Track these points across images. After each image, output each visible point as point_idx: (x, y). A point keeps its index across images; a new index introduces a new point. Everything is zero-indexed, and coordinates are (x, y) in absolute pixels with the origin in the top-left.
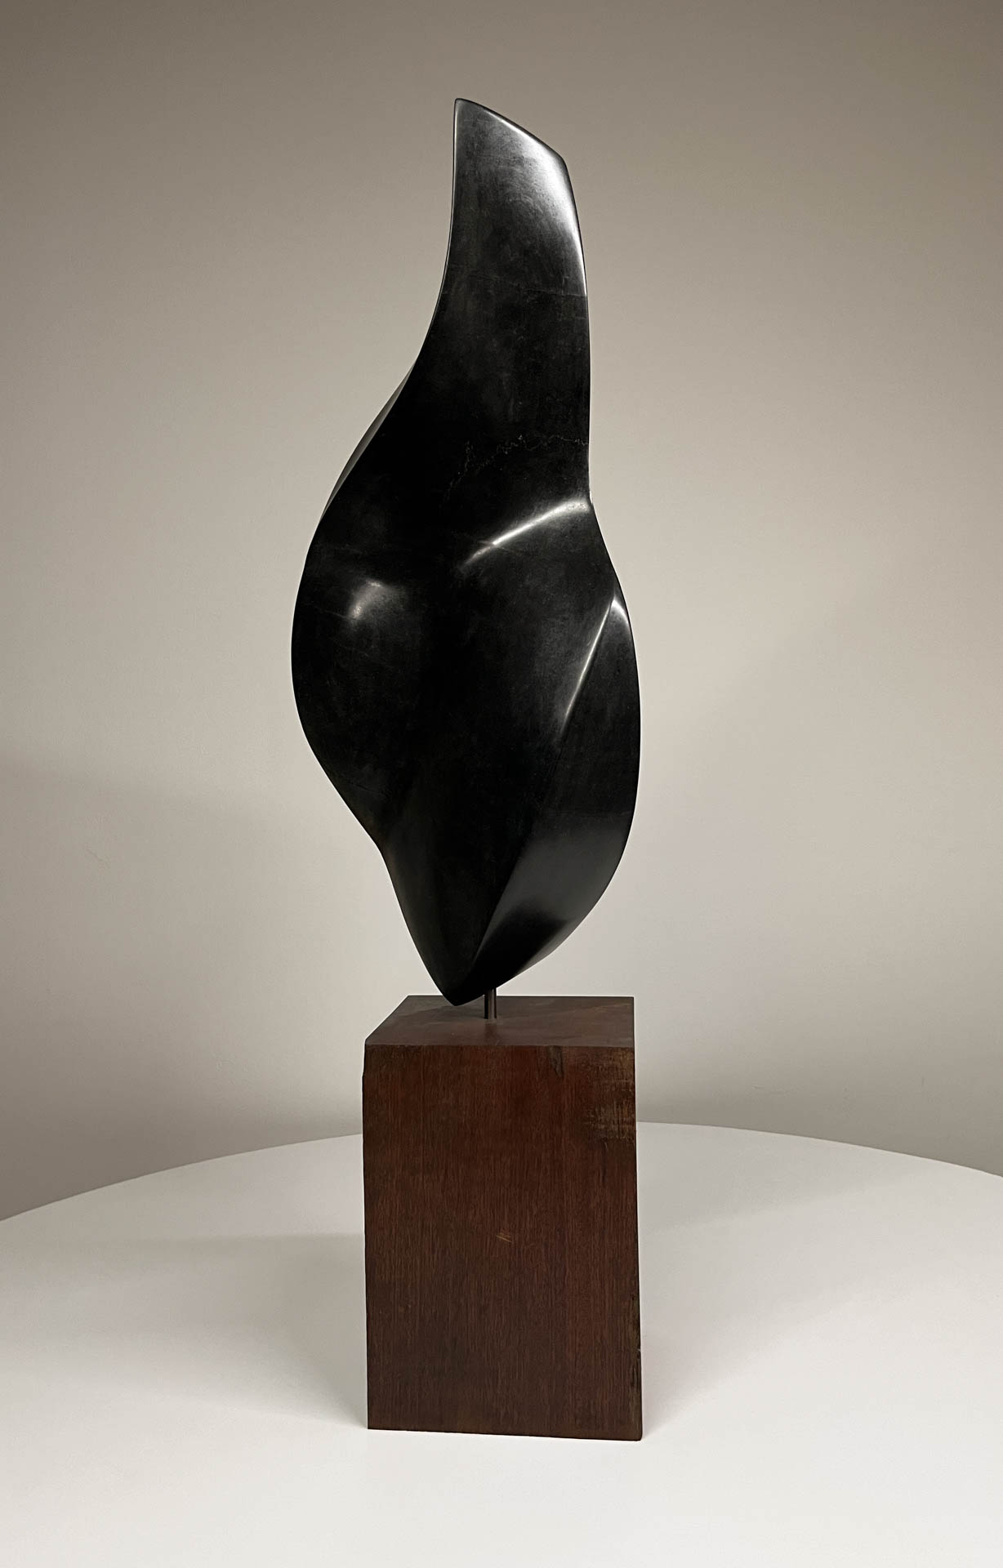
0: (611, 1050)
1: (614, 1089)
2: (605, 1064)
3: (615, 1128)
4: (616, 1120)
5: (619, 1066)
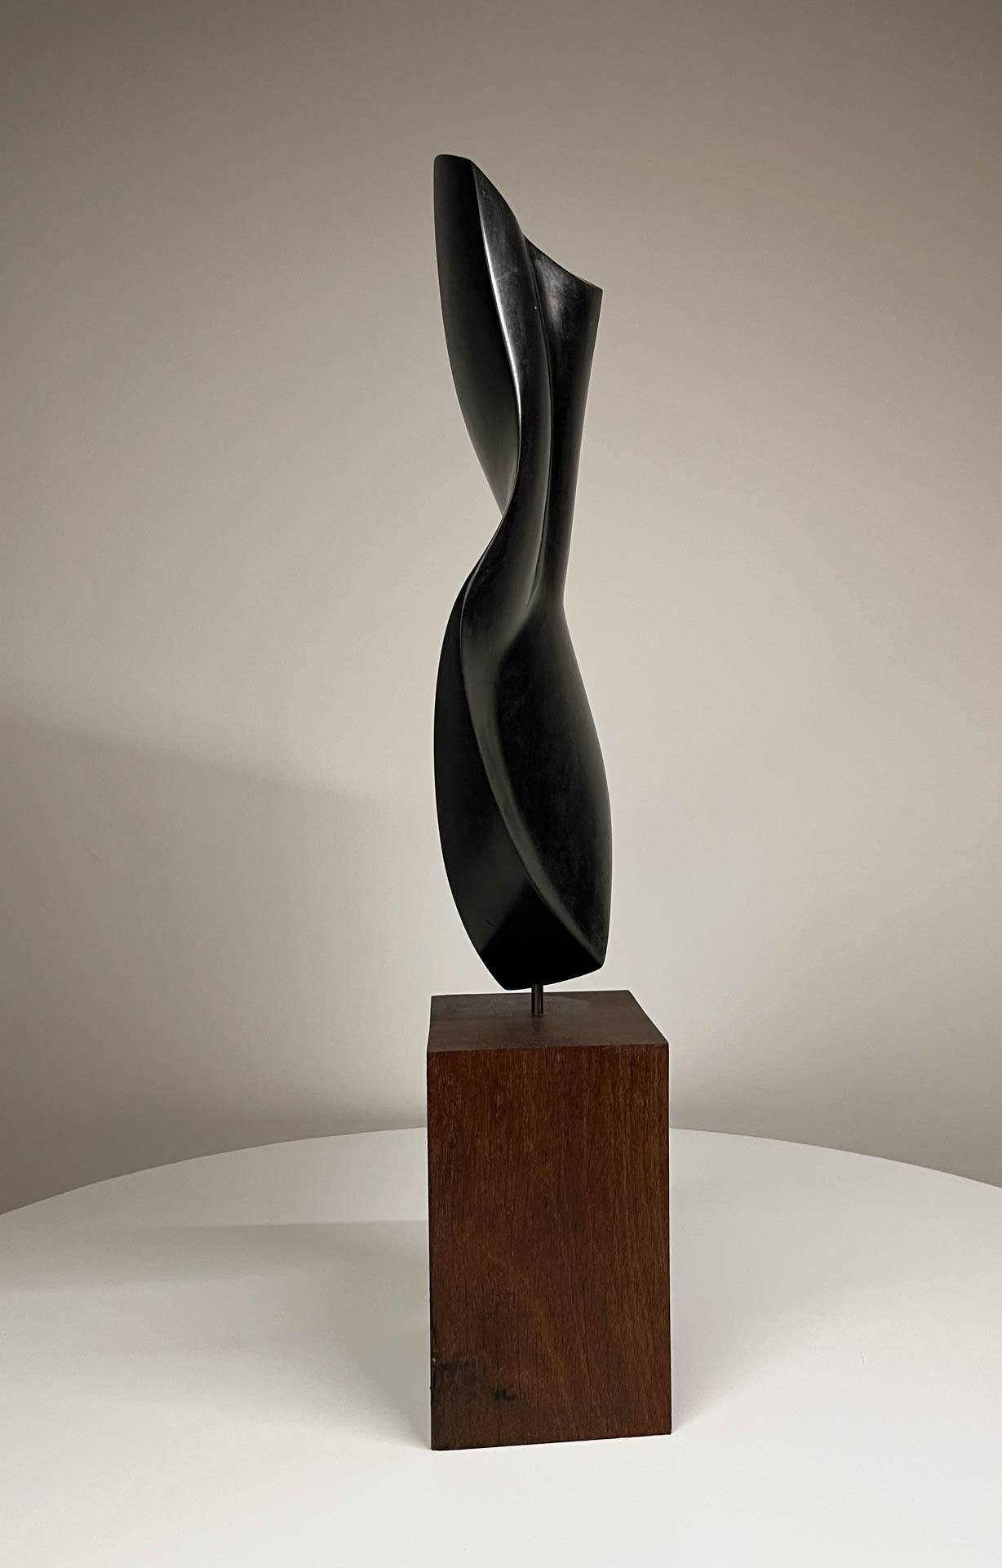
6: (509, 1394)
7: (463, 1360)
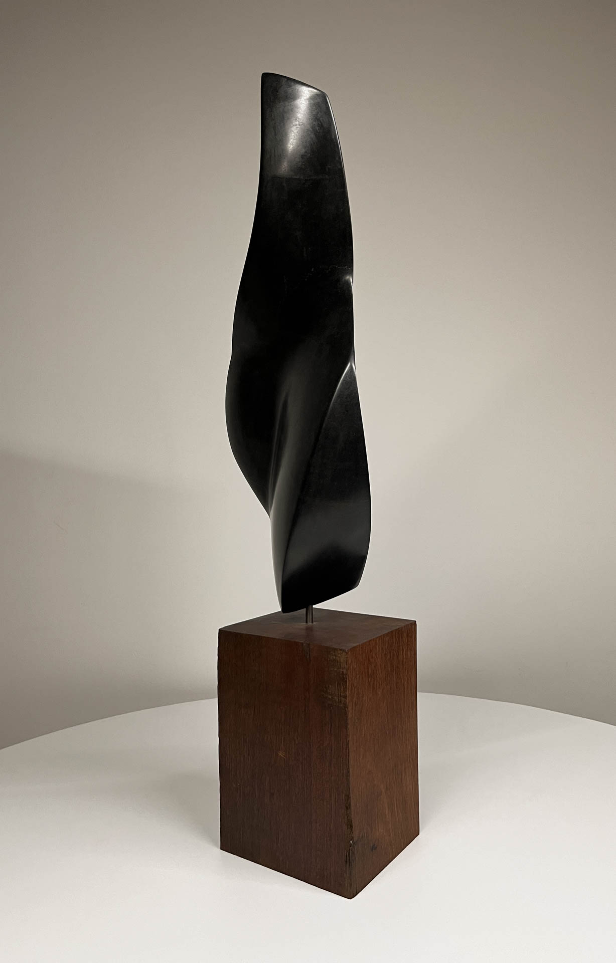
0: (335, 650)
1: (336, 674)
2: (331, 658)
3: (336, 698)
4: (337, 694)
5: (338, 660)
6: (375, 846)
7: (361, 836)
